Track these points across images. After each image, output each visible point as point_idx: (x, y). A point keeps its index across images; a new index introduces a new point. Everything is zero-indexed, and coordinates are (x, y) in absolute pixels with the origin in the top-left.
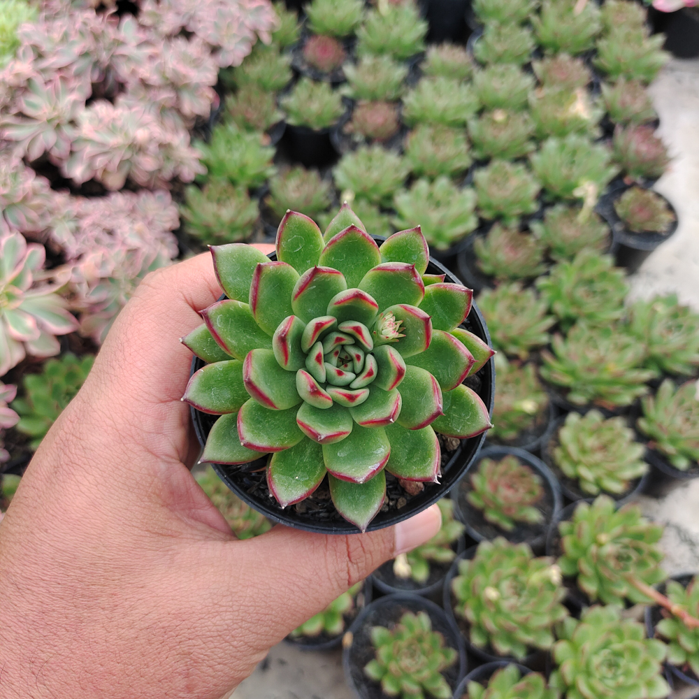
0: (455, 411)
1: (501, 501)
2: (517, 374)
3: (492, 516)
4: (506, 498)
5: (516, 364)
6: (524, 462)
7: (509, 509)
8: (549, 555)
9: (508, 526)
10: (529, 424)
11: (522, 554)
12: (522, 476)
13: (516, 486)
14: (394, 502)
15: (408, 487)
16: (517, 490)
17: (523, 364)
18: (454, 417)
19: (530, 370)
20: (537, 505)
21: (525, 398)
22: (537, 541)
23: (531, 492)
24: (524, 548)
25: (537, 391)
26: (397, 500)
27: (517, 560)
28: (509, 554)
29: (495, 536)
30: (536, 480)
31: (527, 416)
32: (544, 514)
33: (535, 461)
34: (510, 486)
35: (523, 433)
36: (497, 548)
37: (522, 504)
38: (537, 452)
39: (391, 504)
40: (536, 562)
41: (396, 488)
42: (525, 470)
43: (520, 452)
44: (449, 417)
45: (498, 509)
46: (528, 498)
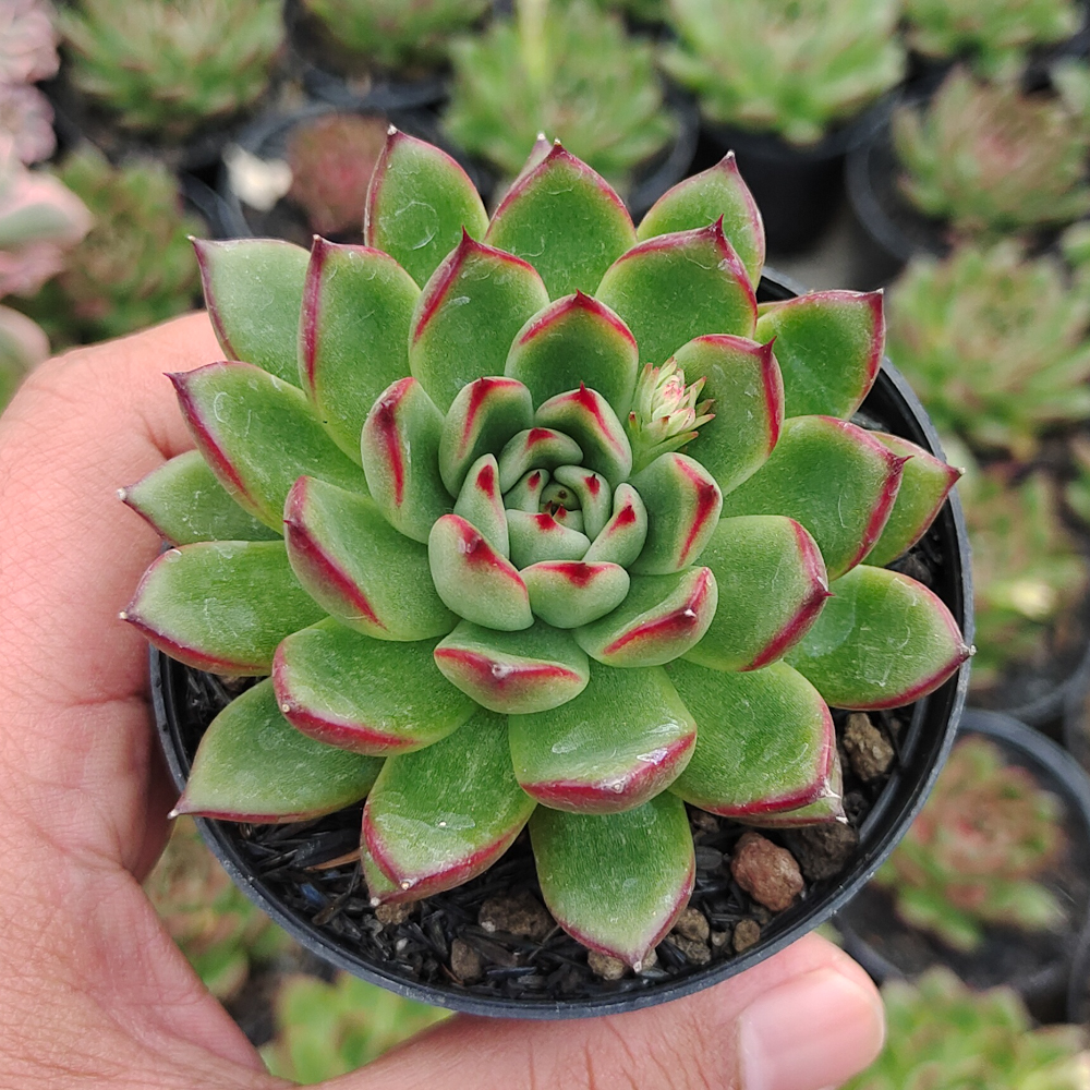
0: (868, 637)
1: (944, 866)
2: (1001, 506)
3: (917, 910)
4: (959, 860)
5: (998, 475)
6: (1017, 756)
7: (966, 891)
8: (1076, 1021)
9: (963, 937)
10: (1033, 646)
11: (1000, 1020)
12: (1007, 795)
13: (986, 825)
14: (724, 935)
15: (760, 885)
16: (989, 837)
17: (1019, 476)
18: (866, 655)
19: (1039, 491)
20: (1047, 878)
21: (1021, 572)
22: (1043, 978)
23: (1029, 841)
24: (1005, 1003)
25: (1056, 554)
26: (733, 930)
27: (985, 1034)
28: (963, 1020)
29: (927, 964)
30: (1046, 805)
31: (1026, 623)
32: (1066, 903)
33: (1045, 750)
34: (971, 826)
35: (1014, 671)
36: (930, 1002)
37: (1004, 876)
38: (1054, 727)
39: (717, 940)
40: (1034, 1043)
41: (725, 895)
42: (1016, 779)
43: (1004, 723)
44: (855, 656)
45: (937, 889)
46: (1021, 859)
